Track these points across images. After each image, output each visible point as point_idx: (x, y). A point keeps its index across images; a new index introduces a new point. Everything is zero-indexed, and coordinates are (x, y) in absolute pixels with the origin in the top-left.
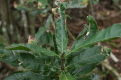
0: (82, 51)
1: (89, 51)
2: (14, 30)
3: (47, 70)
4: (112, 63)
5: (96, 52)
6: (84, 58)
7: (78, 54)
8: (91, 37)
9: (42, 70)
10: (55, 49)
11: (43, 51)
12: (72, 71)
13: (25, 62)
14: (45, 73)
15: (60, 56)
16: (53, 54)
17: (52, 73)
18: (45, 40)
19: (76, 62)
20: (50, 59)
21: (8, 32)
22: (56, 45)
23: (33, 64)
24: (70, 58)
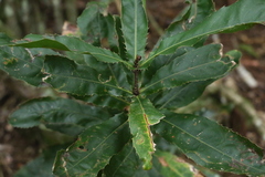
0: (177, 54)
1: (192, 54)
2: (32, 13)
3: (102, 94)
5: (207, 57)
6: (182, 69)
7: (168, 61)
8: (197, 25)
9: (92, 93)
10: (120, 49)
11: (96, 52)
13: (57, 75)
14: (98, 101)
15: (130, 64)
16: (116, 59)
17: (114, 101)
18: (98, 32)
19: (164, 79)
20: (109, 71)
21: (18, 17)
22: (121, 40)
23: (72, 81)
24: (152, 71)
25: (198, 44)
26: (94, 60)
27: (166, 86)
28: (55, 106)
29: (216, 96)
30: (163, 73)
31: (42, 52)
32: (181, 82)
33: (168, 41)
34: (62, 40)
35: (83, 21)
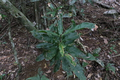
0: (69, 34)
1: (72, 34)
2: (41, 27)
3: (54, 42)
4: (81, 41)
5: (75, 35)
6: (70, 37)
7: (67, 35)
8: (73, 28)
9: (52, 41)
10: (58, 33)
11: (53, 33)
12: (64, 42)
13: (45, 38)
14: (53, 43)
15: (59, 36)
16: (57, 35)
17: (56, 43)
18: (53, 30)
19: (66, 39)
20: (55, 37)
21: (39, 27)
22: (58, 31)
23: (48, 39)
24: (64, 37)
25: (73, 32)
26: (52, 35)
27: (67, 40)
28: (45, 44)
29: (76, 42)
30: (66, 38)
31: (42, 33)
32: (70, 40)
33: (67, 31)
34: (46, 31)
35: (50, 28)
